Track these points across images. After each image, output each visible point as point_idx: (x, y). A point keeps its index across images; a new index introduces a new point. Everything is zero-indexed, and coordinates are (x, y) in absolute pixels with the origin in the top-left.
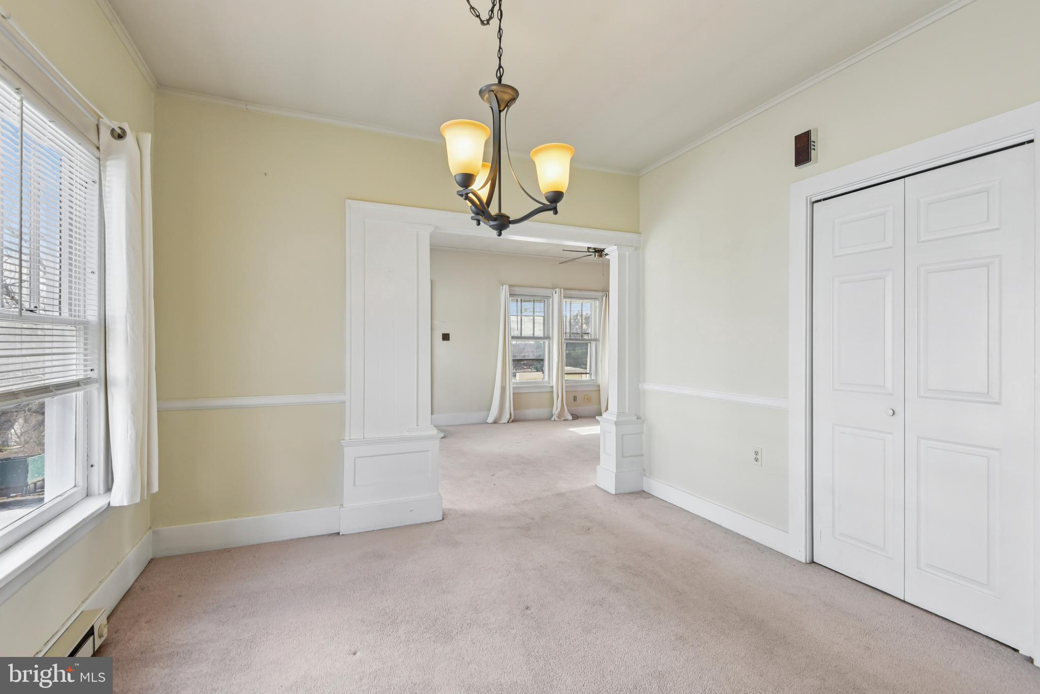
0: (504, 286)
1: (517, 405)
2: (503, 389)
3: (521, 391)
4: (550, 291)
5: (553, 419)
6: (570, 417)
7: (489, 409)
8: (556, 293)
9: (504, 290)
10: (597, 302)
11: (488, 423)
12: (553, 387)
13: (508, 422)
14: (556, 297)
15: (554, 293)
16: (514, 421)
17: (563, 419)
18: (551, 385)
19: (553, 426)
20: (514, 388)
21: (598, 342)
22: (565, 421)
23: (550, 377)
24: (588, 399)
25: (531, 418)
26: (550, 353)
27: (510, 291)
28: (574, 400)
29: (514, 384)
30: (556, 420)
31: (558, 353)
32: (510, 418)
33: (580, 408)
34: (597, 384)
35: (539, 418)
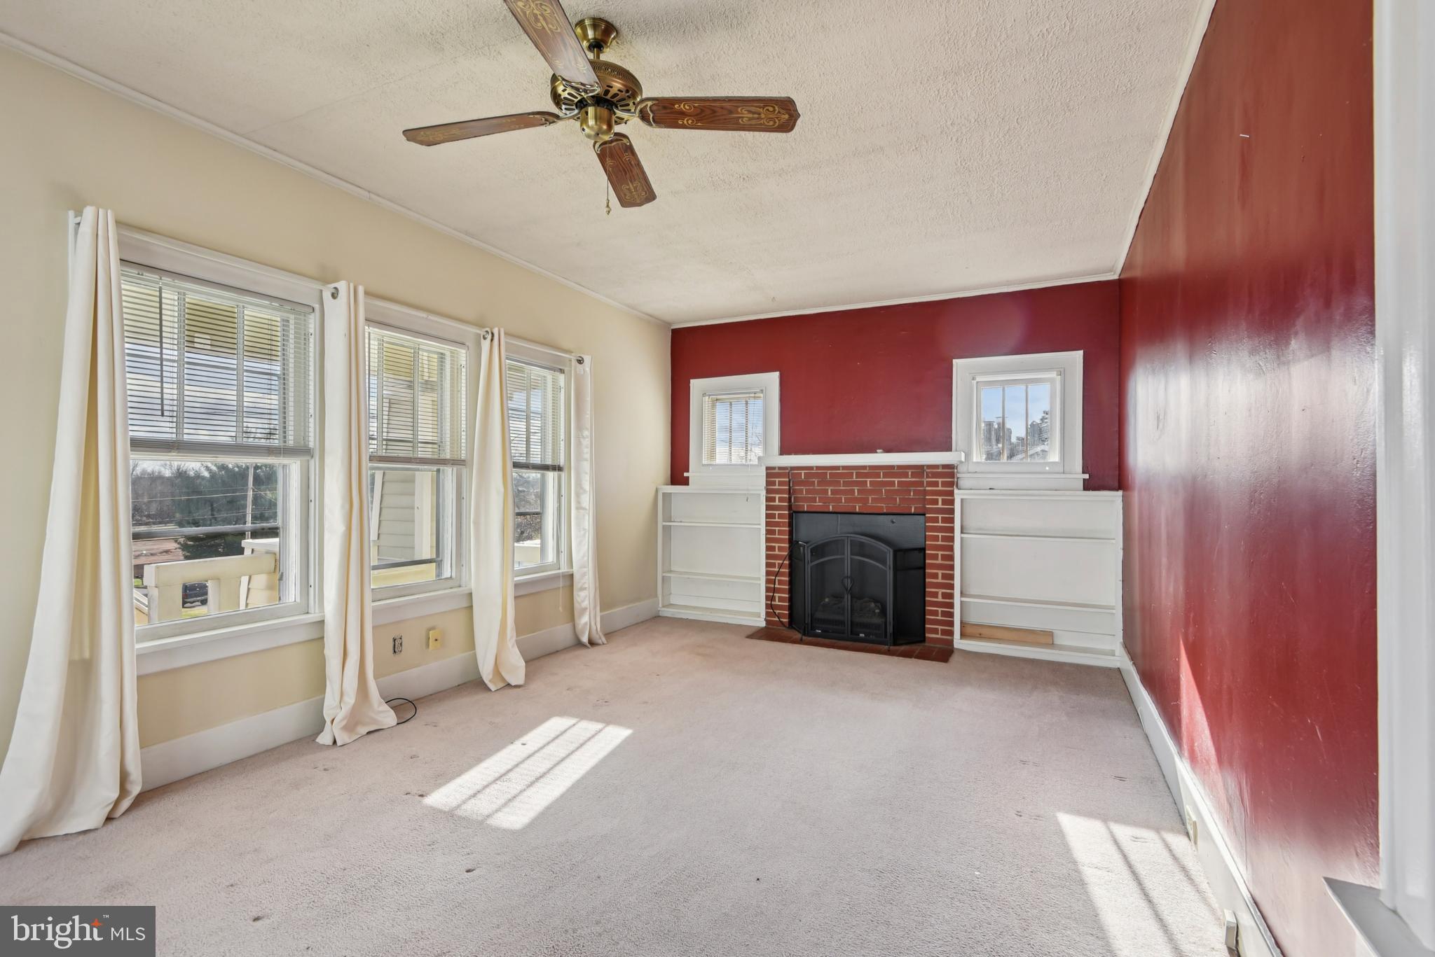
0: (89, 212)
4: (314, 286)
5: (324, 739)
6: (388, 717)
8: (334, 296)
10: (462, 355)
12: (322, 623)
13: (108, 820)
14: (337, 314)
15: (327, 295)
16: (143, 799)
17: (364, 730)
18: (313, 617)
19: (322, 768)
20: (141, 657)
21: (465, 471)
22: (371, 736)
23: (311, 590)
24: (436, 640)
25: (227, 759)
26: (312, 505)
27: (121, 244)
28: (395, 652)
29: (139, 640)
30: (335, 742)
31: (347, 506)
32: (123, 791)
33: (415, 672)
34: (464, 590)
35: (264, 749)
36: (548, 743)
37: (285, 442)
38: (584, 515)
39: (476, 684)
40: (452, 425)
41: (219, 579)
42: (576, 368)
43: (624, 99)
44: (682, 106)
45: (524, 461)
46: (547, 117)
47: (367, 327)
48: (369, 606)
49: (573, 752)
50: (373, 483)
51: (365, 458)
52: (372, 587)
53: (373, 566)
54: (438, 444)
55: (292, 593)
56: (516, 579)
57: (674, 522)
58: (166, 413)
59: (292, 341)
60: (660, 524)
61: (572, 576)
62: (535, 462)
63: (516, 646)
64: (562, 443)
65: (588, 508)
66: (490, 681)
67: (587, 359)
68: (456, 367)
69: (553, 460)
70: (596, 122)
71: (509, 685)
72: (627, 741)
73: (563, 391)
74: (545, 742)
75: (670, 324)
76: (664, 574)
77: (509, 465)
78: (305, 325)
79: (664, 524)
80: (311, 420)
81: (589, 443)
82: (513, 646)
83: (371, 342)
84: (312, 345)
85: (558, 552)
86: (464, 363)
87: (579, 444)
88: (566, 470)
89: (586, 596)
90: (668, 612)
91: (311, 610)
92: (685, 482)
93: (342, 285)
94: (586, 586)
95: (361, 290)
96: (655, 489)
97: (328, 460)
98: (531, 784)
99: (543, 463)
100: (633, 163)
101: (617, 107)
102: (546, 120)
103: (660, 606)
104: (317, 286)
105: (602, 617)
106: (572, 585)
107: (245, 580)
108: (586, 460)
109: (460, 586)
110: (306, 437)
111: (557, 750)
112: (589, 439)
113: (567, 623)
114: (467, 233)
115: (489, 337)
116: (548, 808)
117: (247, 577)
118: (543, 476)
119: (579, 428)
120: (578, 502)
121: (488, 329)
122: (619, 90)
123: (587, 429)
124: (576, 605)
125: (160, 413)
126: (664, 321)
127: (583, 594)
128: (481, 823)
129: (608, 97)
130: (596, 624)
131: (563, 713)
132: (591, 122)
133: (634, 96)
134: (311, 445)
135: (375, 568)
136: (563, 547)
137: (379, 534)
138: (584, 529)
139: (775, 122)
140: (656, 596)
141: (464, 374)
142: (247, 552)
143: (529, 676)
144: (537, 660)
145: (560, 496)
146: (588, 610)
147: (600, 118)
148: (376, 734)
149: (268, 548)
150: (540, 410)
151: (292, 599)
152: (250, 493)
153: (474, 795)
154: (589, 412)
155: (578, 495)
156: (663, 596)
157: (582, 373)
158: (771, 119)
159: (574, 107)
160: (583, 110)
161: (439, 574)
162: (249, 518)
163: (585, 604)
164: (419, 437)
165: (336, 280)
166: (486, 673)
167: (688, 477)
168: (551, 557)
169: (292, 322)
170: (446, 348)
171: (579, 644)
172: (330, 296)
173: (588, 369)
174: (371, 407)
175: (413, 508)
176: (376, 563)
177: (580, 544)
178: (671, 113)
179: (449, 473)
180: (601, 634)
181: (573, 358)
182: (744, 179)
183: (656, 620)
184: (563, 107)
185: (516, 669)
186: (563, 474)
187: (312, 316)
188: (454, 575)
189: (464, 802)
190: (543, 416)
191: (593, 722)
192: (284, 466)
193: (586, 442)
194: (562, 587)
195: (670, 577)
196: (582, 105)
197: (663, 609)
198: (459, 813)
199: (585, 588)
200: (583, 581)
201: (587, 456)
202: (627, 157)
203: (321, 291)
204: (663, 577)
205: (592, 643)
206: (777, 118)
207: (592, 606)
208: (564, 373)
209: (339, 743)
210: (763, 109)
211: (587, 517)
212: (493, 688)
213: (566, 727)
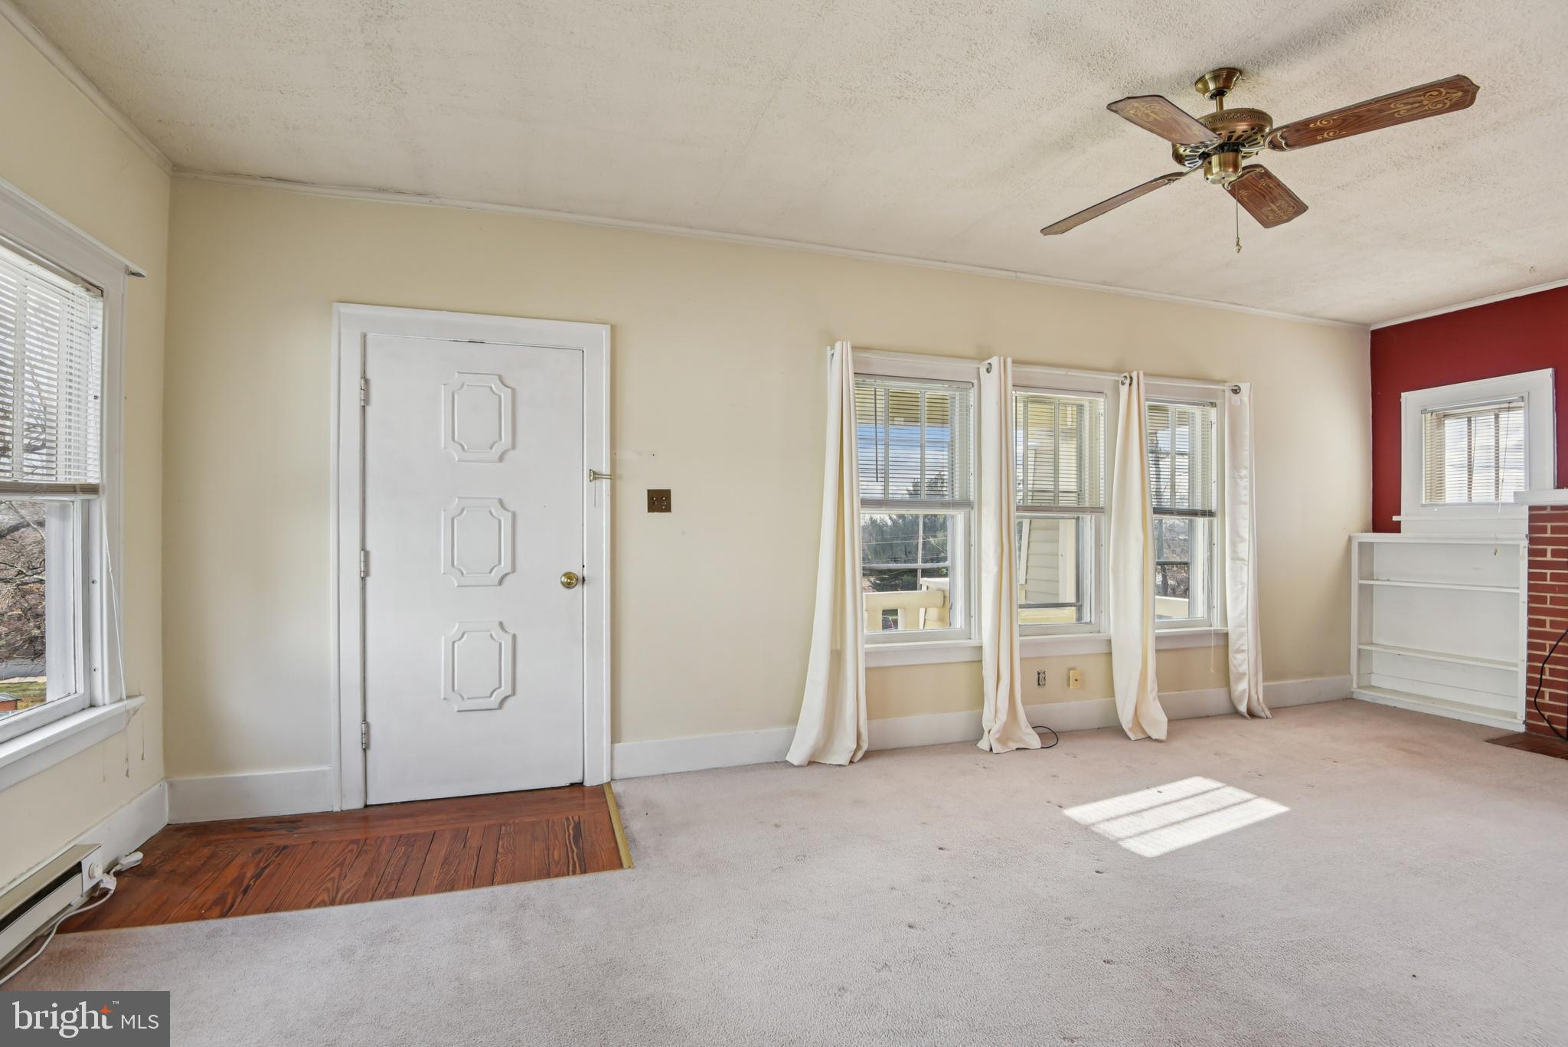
0: (838, 345)
1: (877, 706)
2: (837, 657)
3: (888, 662)
4: (972, 365)
5: (983, 745)
6: (1035, 741)
7: (794, 720)
8: (988, 371)
9: (837, 357)
10: (1101, 404)
11: (793, 766)
12: (981, 648)
13: (851, 762)
14: (990, 385)
15: (983, 370)
16: (868, 755)
17: (1014, 746)
18: (974, 642)
19: (982, 766)
20: (867, 654)
21: (1103, 518)
22: (1019, 752)
23: (973, 619)
24: (1076, 680)
25: (917, 743)
26: (972, 548)
27: (855, 362)
28: (1039, 684)
29: (867, 643)
30: (991, 749)
31: (999, 550)
32: (859, 747)
33: (1057, 706)
34: (1103, 636)
35: (941, 742)
36: (1187, 798)
37: (953, 497)
38: (1241, 567)
39: (1114, 729)
40: (1090, 473)
41: (905, 608)
42: (1230, 399)
43: (1251, 137)
44: (1318, 123)
45: (1169, 507)
46: (1169, 178)
47: (1014, 392)
48: (1017, 639)
49: (1213, 812)
50: (1020, 532)
51: (1013, 508)
52: (1019, 623)
53: (1020, 605)
54: (1080, 493)
55: (959, 622)
56: (1157, 631)
57: (1378, 580)
58: (879, 480)
59: (957, 414)
60: (1355, 582)
61: (1226, 635)
62: (1182, 508)
63: (1157, 699)
64: (1214, 486)
65: (1246, 558)
66: (1129, 729)
67: (1245, 387)
68: (1094, 416)
69: (1203, 505)
70: (1220, 168)
71: (1149, 738)
72: (1279, 817)
73: (1214, 426)
74: (1183, 795)
75: (1368, 325)
76: (1361, 647)
77: (1149, 511)
78: (967, 399)
79: (1361, 582)
80: (972, 478)
81: (1248, 483)
82: (1154, 699)
83: (1018, 405)
84: (972, 415)
85: (1210, 607)
86: (1102, 411)
87: (1235, 485)
88: (1219, 515)
89: (1244, 660)
90: (1367, 695)
91: (973, 636)
92: (1396, 528)
93: (994, 361)
94: (1245, 648)
95: (1009, 361)
96: (1345, 539)
97: (984, 511)
98: (1165, 826)
99: (1191, 508)
100: (1271, 185)
101: (1244, 146)
102: (1169, 180)
103: (1355, 685)
104: (975, 365)
105: (1265, 688)
106: (1226, 646)
107: (922, 610)
108: (1245, 503)
109: (1099, 632)
110: (967, 492)
111: (1199, 805)
112: (1248, 480)
113: (1221, 687)
114: (1104, 283)
115: (1127, 382)
116: (1179, 850)
117: (924, 609)
118: (1191, 522)
119: (1235, 467)
120: (1234, 551)
121: (1127, 374)
122: (1243, 132)
123: (1246, 468)
124: (1232, 668)
125: (875, 479)
126: (1358, 324)
127: (1240, 657)
128: (1112, 842)
129: (1233, 140)
130: (1257, 693)
131: (1206, 774)
132: (1215, 170)
133: (1261, 129)
134: (972, 498)
135: (1021, 607)
136: (1216, 602)
137: (1026, 580)
138: (1242, 583)
139: (1445, 104)
140: (1349, 673)
141: (1102, 422)
142: (924, 588)
143: (1170, 733)
144: (1182, 720)
145: (1211, 544)
146: (1247, 676)
147: (1224, 163)
148: (1023, 751)
149: (940, 586)
150: (1187, 450)
151: (958, 626)
152: (921, 541)
153: (1108, 820)
154: (1247, 448)
155: (1234, 544)
156: (1359, 674)
157: (1239, 403)
158: (1438, 102)
159: (1198, 159)
160: (1208, 160)
161: (1079, 618)
162: (920, 560)
163: (1244, 668)
164: (1060, 487)
165: (990, 357)
166: (1126, 720)
167: (1400, 522)
168: (1200, 611)
169: (957, 398)
170: (1084, 399)
171: (1235, 713)
172: (985, 371)
173: (1246, 399)
174: (1018, 463)
175: (1058, 555)
176: (1023, 602)
177: (1236, 599)
178: (1307, 133)
179: (1088, 520)
180: (1264, 706)
181: (1227, 388)
182: (1439, 148)
183: (1346, 703)
184: (1186, 163)
185: (1157, 723)
186: (1215, 520)
187: (972, 391)
188: (1093, 621)
189: (1098, 822)
190: (1191, 455)
191: (1241, 790)
192: (953, 517)
193: (1244, 483)
194: (1214, 646)
195: (1372, 651)
196: (1205, 156)
197: (1358, 690)
198: (1094, 829)
199: (1243, 651)
200: (1240, 642)
201: (1246, 499)
202: (1263, 183)
203: (979, 368)
204: (1359, 651)
205: (1252, 714)
206: (1447, 99)
207: (1252, 671)
208: (1215, 406)
209: (994, 751)
210: (1424, 96)
211: (1246, 569)
212: (1132, 736)
213: (1210, 788)
